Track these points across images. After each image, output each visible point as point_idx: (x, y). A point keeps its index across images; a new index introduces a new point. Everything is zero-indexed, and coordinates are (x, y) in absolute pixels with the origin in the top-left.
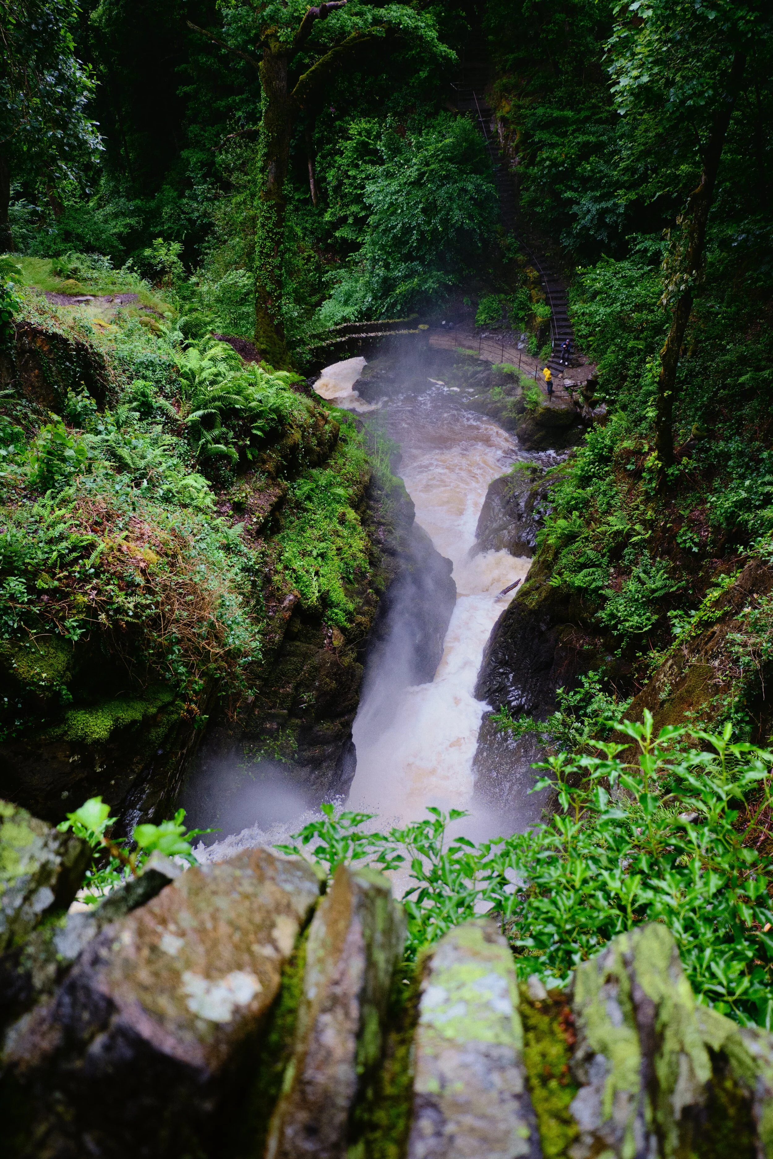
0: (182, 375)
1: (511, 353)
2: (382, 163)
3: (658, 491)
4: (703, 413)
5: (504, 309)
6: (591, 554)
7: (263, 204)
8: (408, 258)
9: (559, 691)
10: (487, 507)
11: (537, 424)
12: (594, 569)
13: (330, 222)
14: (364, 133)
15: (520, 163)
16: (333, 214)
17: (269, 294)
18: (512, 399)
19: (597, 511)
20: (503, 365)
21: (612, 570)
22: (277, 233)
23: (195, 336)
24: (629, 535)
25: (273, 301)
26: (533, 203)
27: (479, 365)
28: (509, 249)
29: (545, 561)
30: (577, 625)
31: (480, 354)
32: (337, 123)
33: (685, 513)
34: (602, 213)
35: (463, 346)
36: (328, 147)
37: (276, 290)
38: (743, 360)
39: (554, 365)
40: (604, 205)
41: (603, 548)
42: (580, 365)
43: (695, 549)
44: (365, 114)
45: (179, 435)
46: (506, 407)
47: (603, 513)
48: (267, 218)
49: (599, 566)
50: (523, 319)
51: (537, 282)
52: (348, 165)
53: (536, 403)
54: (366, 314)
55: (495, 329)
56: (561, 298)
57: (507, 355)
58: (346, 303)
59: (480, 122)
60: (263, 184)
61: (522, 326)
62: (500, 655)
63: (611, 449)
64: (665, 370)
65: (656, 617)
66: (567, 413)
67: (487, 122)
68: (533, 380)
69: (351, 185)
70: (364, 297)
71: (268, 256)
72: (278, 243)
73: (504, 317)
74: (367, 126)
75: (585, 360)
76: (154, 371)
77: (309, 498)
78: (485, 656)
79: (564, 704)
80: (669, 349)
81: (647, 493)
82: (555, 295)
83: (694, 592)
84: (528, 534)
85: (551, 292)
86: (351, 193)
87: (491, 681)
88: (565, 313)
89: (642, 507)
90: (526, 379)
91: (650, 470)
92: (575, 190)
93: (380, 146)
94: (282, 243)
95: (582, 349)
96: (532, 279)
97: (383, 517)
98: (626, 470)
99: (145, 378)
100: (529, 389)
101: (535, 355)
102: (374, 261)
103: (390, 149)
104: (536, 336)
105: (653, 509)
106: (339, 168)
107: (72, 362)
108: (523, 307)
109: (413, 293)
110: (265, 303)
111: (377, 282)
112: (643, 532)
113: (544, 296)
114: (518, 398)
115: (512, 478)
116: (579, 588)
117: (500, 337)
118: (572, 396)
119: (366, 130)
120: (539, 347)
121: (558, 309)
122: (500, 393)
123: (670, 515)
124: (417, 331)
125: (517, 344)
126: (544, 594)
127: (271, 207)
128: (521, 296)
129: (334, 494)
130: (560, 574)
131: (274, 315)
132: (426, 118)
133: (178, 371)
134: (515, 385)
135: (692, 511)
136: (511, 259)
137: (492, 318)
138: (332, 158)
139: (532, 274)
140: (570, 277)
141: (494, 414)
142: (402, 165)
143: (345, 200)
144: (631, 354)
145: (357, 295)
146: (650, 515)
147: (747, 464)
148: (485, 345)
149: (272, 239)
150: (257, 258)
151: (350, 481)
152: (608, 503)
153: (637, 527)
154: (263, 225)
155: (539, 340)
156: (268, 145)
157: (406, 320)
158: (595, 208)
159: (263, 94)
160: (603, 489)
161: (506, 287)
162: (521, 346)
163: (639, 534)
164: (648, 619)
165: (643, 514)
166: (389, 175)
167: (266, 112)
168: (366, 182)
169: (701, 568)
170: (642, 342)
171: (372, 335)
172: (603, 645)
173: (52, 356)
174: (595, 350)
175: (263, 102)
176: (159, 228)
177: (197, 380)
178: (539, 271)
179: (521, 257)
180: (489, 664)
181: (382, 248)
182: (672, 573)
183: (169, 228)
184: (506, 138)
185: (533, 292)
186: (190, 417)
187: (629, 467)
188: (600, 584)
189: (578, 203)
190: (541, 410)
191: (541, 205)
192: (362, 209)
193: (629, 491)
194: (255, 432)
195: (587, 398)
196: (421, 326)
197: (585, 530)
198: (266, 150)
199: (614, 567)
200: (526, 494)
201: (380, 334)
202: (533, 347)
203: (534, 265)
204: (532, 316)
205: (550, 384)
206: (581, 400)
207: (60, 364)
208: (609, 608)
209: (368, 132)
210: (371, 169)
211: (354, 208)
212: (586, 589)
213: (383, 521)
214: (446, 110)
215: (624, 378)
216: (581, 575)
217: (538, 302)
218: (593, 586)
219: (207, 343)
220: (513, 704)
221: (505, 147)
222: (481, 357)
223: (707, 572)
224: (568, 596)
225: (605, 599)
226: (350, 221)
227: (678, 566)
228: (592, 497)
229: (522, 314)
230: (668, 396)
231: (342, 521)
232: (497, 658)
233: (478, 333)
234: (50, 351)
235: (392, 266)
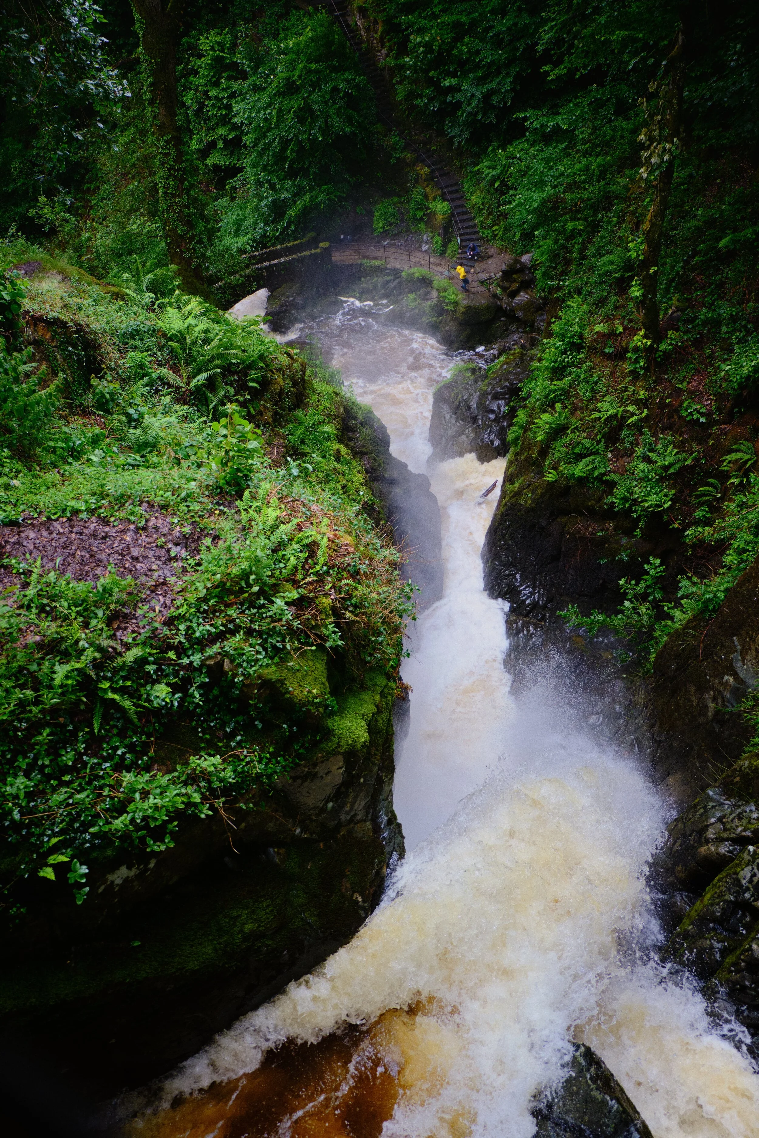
0: (171, 339)
1: (418, 257)
2: (244, 77)
3: (646, 369)
4: (677, 284)
5: (400, 213)
6: (587, 443)
7: (159, 141)
8: (292, 174)
9: (622, 582)
10: (437, 415)
11: (461, 324)
12: (593, 457)
13: (198, 150)
14: (217, 47)
15: (387, 55)
16: (199, 141)
17: (181, 237)
18: (429, 303)
19: (582, 400)
20: (413, 270)
21: (610, 455)
22: (179, 170)
23: (163, 295)
24: (624, 418)
25: (187, 243)
26: (411, 96)
27: (389, 274)
28: (394, 149)
29: (528, 458)
30: (581, 514)
31: (386, 263)
32: (185, 40)
33: (684, 386)
34: (487, 97)
35: (368, 258)
36: (180, 67)
37: (188, 232)
38: (711, 223)
39: (464, 262)
40: (487, 87)
41: (597, 435)
42: (489, 257)
43: (702, 420)
44: (211, 25)
45: (185, 403)
46: (424, 312)
47: (589, 401)
48: (166, 155)
49: (597, 453)
50: (422, 219)
51: (430, 179)
52: (206, 85)
53: (456, 303)
54: (260, 243)
55: (395, 235)
56: (456, 191)
57: (413, 259)
58: (237, 233)
59: (337, 17)
60: (155, 117)
61: (422, 226)
62: (503, 558)
63: (581, 336)
64: (649, 246)
65: (673, 492)
66: (488, 308)
67: (344, 15)
68: (446, 281)
69: (213, 106)
70: (255, 223)
71: (173, 196)
72: (182, 180)
73: (402, 221)
74: (218, 39)
75: (492, 251)
76: (142, 340)
77: (303, 442)
78: (486, 562)
79: (631, 593)
80: (653, 224)
81: (633, 372)
82: (450, 189)
83: (707, 460)
84: (489, 435)
85: (447, 186)
86: (216, 116)
87: (499, 585)
88: (463, 206)
89: (631, 388)
90: (440, 281)
91: (636, 349)
92: (454, 75)
93: (238, 58)
94: (186, 179)
95: (488, 240)
96: (424, 177)
97: (364, 446)
98: (603, 353)
99: (134, 348)
100: (445, 290)
101: (442, 254)
102: (259, 184)
103: (251, 60)
104: (439, 234)
105: (643, 387)
106: (196, 90)
107: (75, 346)
108: (421, 206)
109: (306, 211)
110: (178, 247)
111: (266, 205)
112: (637, 412)
113: (439, 192)
114: (435, 301)
115: (456, 382)
116: (580, 478)
117: (402, 242)
118: (489, 290)
119: (219, 43)
120: (445, 245)
121: (457, 203)
122: (415, 300)
123: (664, 391)
124: (318, 251)
125: (420, 246)
126: (539, 491)
127: (167, 142)
128: (417, 196)
129: (323, 433)
130: (555, 468)
131: (190, 258)
132: (277, 21)
133: (164, 335)
134: (429, 289)
135: (688, 383)
136: (398, 159)
137: (391, 224)
138: (187, 80)
139: (424, 171)
140: (461, 168)
141: (413, 323)
142: (268, 76)
143: (210, 124)
144: (572, 236)
145: (246, 224)
146: (642, 394)
147: (745, 326)
148: (389, 252)
149: (175, 177)
150: (161, 200)
151: (331, 417)
152: (592, 389)
153: (631, 408)
154: (163, 164)
155: (444, 239)
156: (153, 73)
157: (304, 240)
158: (479, 92)
159: (137, 16)
160: (583, 376)
161: (398, 189)
162: (425, 247)
163: (633, 415)
164: (666, 495)
165: (633, 395)
166: (256, 89)
167: (144, 36)
168: (233, 101)
169: (709, 436)
170: (580, 222)
171: (276, 261)
172: (615, 528)
173: (55, 344)
174: (501, 239)
175: (138, 25)
176: (11, 186)
177: (188, 341)
178: (429, 167)
179: (409, 155)
180: (494, 568)
181: (264, 169)
182: (681, 447)
183: (23, 184)
184: (367, 29)
185: (428, 190)
186: (194, 382)
187: (607, 350)
188: (603, 470)
189: (460, 90)
190: (462, 309)
191: (421, 96)
192: (231, 130)
193: (612, 374)
194: (251, 384)
195: (504, 289)
196: (322, 245)
197: (573, 420)
198: (151, 79)
199: (611, 451)
200: (476, 397)
201: (283, 260)
202: (439, 247)
203: (423, 161)
204: (432, 215)
205: (465, 281)
206: (499, 291)
207: (64, 350)
208: (619, 492)
209: (221, 44)
210: (235, 86)
211: (222, 131)
212: (586, 478)
213: (364, 450)
214: (297, 9)
215: (568, 262)
216: (581, 465)
217: (435, 199)
218: (596, 474)
219: (179, 300)
220: (528, 602)
221: (368, 40)
222: (389, 266)
223: (718, 439)
224: (568, 488)
225: (612, 484)
226: (220, 145)
227: (686, 439)
228: (571, 387)
229: (419, 214)
230: (655, 272)
231: (338, 457)
232: (500, 562)
233: (379, 242)
234: (53, 338)
235: (278, 187)
